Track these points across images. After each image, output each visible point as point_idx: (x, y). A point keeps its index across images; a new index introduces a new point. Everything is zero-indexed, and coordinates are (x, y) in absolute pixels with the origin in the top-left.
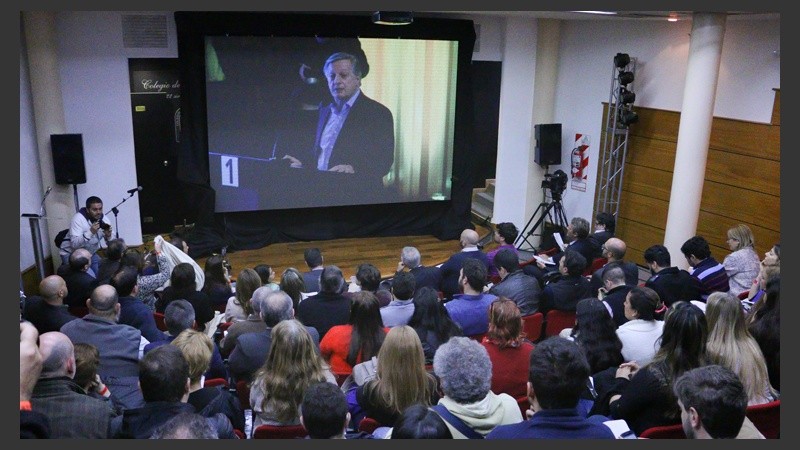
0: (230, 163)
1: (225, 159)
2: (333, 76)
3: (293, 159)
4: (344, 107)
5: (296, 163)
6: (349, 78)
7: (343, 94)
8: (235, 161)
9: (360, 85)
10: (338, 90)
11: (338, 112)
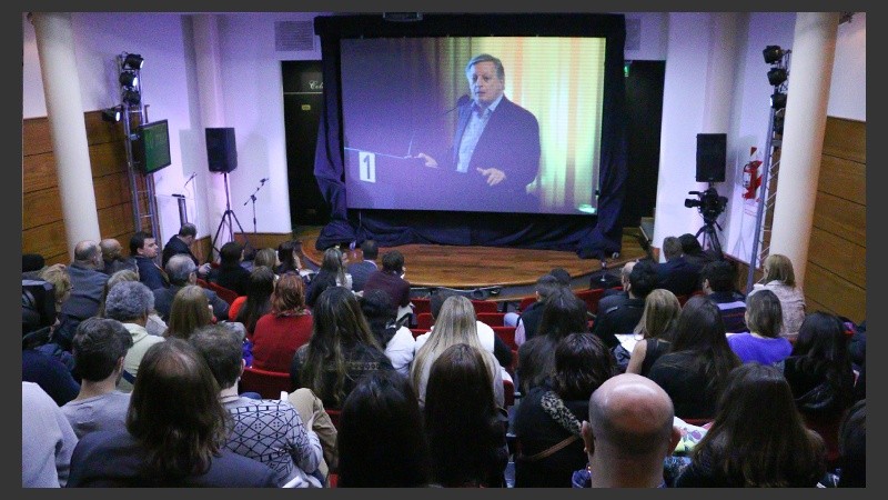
0: (367, 159)
1: (363, 155)
2: (475, 78)
3: (427, 157)
4: (486, 111)
5: (431, 163)
6: (491, 82)
7: (485, 98)
8: (372, 156)
9: (503, 88)
10: (481, 93)
11: (480, 116)
